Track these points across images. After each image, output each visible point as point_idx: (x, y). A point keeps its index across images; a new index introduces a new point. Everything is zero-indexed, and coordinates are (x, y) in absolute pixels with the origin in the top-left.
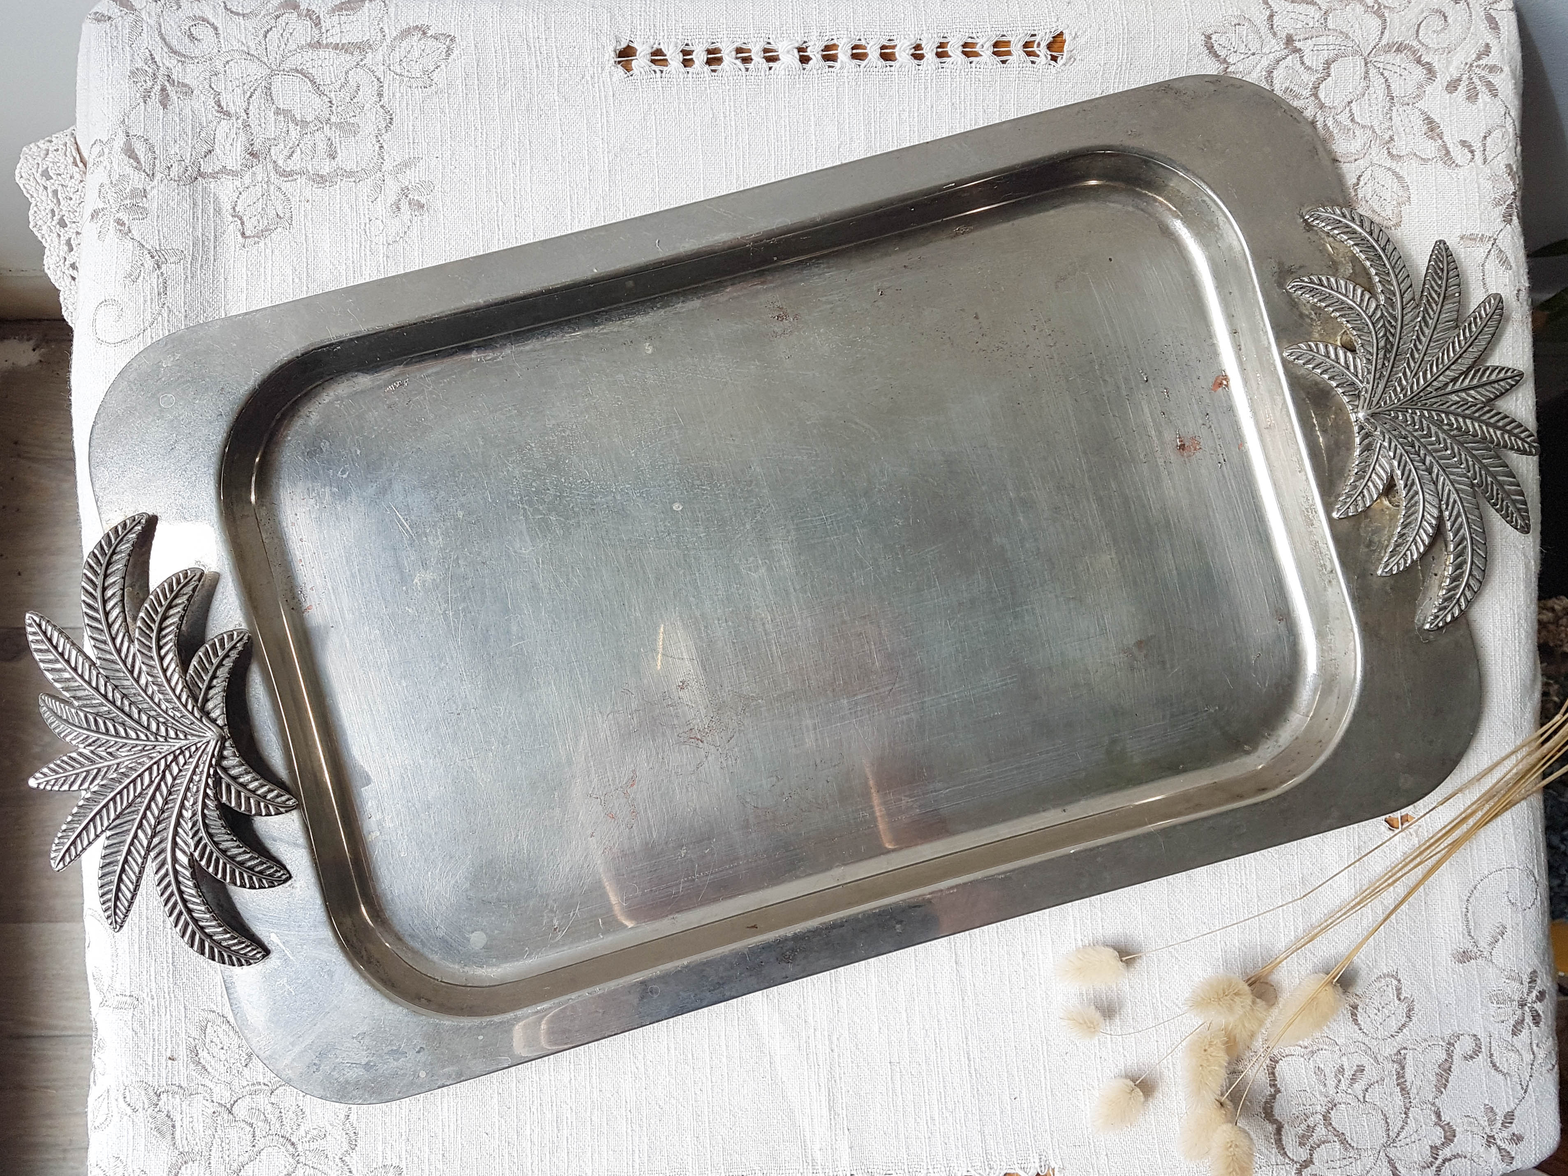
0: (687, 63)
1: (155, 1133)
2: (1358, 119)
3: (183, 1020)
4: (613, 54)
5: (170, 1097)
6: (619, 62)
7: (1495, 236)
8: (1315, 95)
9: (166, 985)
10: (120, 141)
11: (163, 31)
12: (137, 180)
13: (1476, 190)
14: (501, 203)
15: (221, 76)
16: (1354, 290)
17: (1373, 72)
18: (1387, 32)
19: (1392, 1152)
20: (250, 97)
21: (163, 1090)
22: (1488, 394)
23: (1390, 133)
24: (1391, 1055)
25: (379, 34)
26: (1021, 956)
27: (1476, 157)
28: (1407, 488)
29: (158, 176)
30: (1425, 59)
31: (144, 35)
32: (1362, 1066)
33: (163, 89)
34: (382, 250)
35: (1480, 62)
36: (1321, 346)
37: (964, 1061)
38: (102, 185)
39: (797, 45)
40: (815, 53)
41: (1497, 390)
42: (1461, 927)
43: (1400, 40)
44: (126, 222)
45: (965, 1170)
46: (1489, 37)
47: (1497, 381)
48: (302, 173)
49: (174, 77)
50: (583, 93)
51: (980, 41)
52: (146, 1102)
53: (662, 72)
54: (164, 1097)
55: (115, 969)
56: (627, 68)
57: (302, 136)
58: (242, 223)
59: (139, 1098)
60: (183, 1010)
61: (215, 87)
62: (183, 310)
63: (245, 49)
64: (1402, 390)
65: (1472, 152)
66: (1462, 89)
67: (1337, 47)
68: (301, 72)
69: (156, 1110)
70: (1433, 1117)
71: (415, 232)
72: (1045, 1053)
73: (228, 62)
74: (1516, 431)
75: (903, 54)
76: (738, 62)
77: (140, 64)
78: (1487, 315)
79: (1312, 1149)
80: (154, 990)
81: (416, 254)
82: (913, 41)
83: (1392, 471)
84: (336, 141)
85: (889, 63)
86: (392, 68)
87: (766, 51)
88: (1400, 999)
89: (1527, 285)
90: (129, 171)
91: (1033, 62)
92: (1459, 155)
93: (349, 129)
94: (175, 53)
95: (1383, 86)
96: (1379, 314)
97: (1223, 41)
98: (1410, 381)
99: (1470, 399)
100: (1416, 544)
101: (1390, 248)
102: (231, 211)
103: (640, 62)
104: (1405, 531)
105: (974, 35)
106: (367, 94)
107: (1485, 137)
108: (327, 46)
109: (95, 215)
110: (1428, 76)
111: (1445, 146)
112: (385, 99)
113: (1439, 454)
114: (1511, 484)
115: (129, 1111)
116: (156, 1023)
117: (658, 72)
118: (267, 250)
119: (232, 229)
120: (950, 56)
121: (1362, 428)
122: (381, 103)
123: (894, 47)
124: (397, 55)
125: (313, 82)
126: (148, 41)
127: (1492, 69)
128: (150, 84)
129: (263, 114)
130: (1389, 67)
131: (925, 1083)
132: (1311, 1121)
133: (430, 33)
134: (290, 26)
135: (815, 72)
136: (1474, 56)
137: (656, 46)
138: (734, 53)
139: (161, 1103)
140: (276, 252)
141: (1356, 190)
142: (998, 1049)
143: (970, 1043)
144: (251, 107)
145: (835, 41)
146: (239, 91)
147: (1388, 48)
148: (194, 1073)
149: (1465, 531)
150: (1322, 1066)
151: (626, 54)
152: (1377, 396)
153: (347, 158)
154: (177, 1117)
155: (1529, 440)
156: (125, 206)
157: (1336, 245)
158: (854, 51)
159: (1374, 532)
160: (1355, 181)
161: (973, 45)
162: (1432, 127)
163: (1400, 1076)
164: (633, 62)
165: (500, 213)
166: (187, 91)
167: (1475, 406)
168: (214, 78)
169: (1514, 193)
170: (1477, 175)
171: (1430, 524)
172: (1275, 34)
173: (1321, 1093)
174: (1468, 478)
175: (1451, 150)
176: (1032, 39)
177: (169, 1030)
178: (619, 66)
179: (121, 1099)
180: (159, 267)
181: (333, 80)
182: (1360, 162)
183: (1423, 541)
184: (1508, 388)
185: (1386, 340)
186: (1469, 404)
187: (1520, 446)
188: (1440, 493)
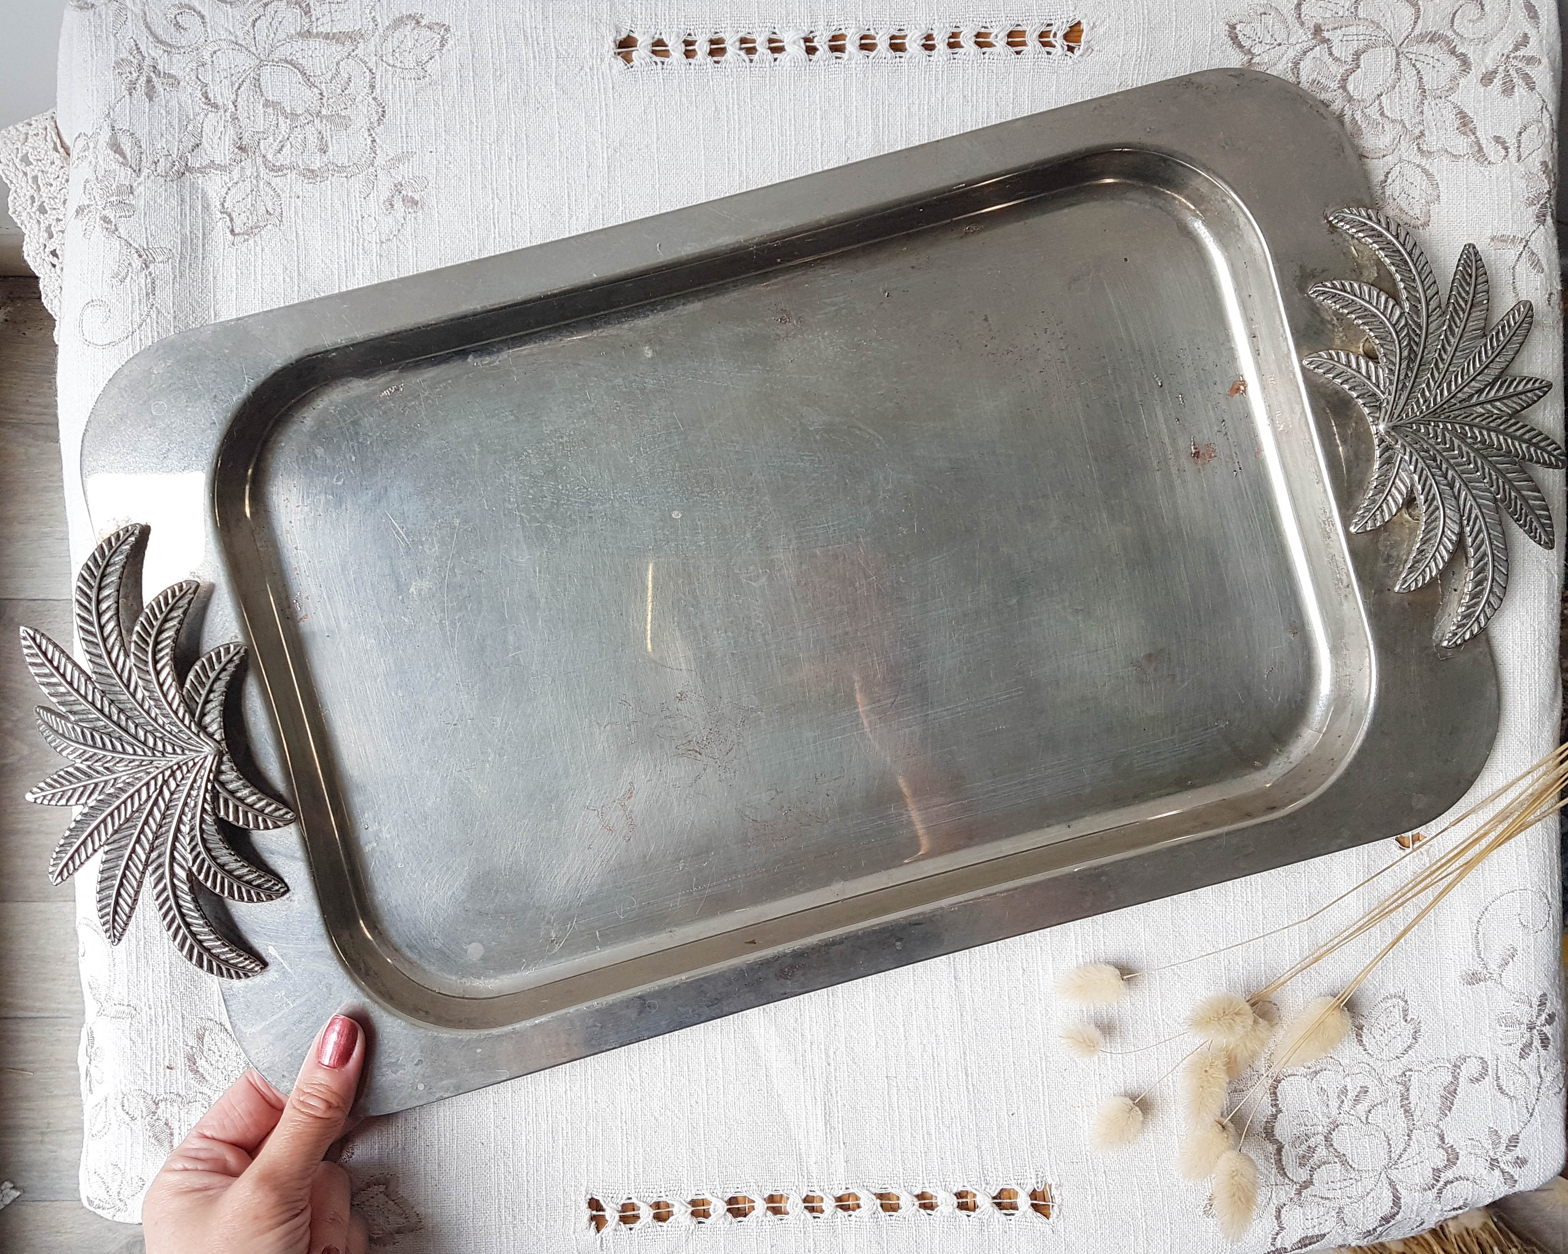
0: (689, 54)
1: (153, 1141)
2: (1387, 113)
3: (181, 1029)
4: (612, 45)
5: (168, 1106)
6: (619, 54)
7: (1527, 238)
8: (1344, 88)
9: (164, 995)
10: (105, 136)
11: (148, 19)
12: (124, 176)
13: (1509, 189)
14: (496, 200)
15: (208, 67)
16: (1378, 296)
17: (1404, 63)
18: (1420, 22)
19: (1394, 1174)
20: (239, 88)
21: (161, 1098)
22: (1514, 405)
23: (1422, 128)
24: (1395, 1077)
25: (371, 23)
26: (1021, 972)
27: (1510, 154)
28: (1427, 503)
29: (145, 172)
30: (1460, 49)
31: (129, 23)
32: (1366, 1087)
33: (149, 81)
34: (375, 248)
35: (1518, 53)
36: (1342, 354)
37: (962, 1075)
38: (87, 181)
39: (803, 35)
40: (821, 42)
41: (1524, 401)
42: (1471, 948)
43: (1434, 29)
44: (113, 219)
45: (961, 1184)
46: (1527, 27)
47: (1524, 393)
48: (292, 168)
49: (160, 67)
50: (582, 85)
51: (995, 31)
52: (144, 1109)
53: (663, 63)
54: (162, 1105)
55: (112, 979)
56: (627, 59)
57: (292, 129)
58: (231, 220)
59: (138, 1106)
60: (180, 1019)
61: (202, 78)
62: (172, 311)
63: (233, 39)
64: (1425, 402)
65: (1506, 149)
66: (1498, 81)
67: (1368, 37)
68: (290, 62)
69: (155, 1118)
70: (1437, 1139)
71: (408, 230)
72: (1044, 1069)
73: (215, 52)
74: (1542, 444)
75: (913, 45)
76: (742, 53)
77: (124, 55)
78: (1515, 323)
79: (1312, 1170)
80: (151, 1000)
81: (410, 253)
82: (924, 32)
83: (1413, 485)
84: (327, 135)
85: (898, 54)
86: (384, 59)
87: (771, 41)
88: (1406, 1021)
89: (1559, 288)
90: (115, 166)
91: (1049, 53)
92: (1493, 151)
93: (341, 122)
94: (161, 42)
95: (1415, 78)
96: (1403, 322)
97: (1248, 31)
98: (1433, 392)
99: (1496, 411)
100: (1435, 561)
101: (1416, 252)
102: (220, 207)
103: (641, 53)
104: (1424, 547)
105: (988, 25)
106: (360, 86)
107: (1520, 133)
108: (318, 35)
109: (80, 211)
110: (1462, 68)
111: (1478, 142)
112: (378, 90)
113: (1461, 468)
114: (1536, 499)
115: (127, 1118)
116: (153, 1032)
117: (660, 64)
118: (257, 248)
119: (221, 227)
120: (962, 47)
121: (1382, 441)
122: (374, 95)
123: (904, 37)
124: (389, 46)
125: (304, 74)
126: (133, 30)
127: (1530, 60)
128: (135, 75)
129: (251, 107)
130: (1421, 58)
131: (922, 1098)
132: (1312, 1142)
133: (423, 22)
134: (279, 14)
135: (822, 63)
136: (1511, 47)
137: (657, 36)
138: (738, 44)
139: (159, 1111)
140: (266, 249)
141: (1383, 188)
142: (996, 1064)
143: (968, 1058)
144: (239, 99)
145: (843, 31)
146: (227, 82)
147: (1421, 39)
148: (192, 1082)
149: (1486, 547)
150: (1325, 1087)
151: (626, 45)
152: (1399, 408)
153: (338, 152)
154: (175, 1125)
155: (1555, 453)
156: (112, 203)
157: (1361, 248)
158: (863, 42)
159: (1392, 547)
160: (1382, 178)
161: (987, 35)
162: (1465, 122)
163: (1405, 1097)
164: (634, 53)
165: (496, 210)
166: (174, 82)
167: (1500, 418)
168: (201, 69)
169: (1549, 192)
170: (1511, 173)
171: (1450, 540)
172: (1302, 24)
173: (1323, 1114)
174: (1491, 492)
175: (1484, 146)
176: (1049, 29)
177: (166, 1039)
178: (619, 57)
179: (119, 1107)
180: (147, 267)
181: (324, 72)
182: (1389, 158)
183: (1442, 557)
184: (1535, 398)
185: (1410, 349)
186: (1495, 416)
187: (1547, 459)
188: (1462, 508)
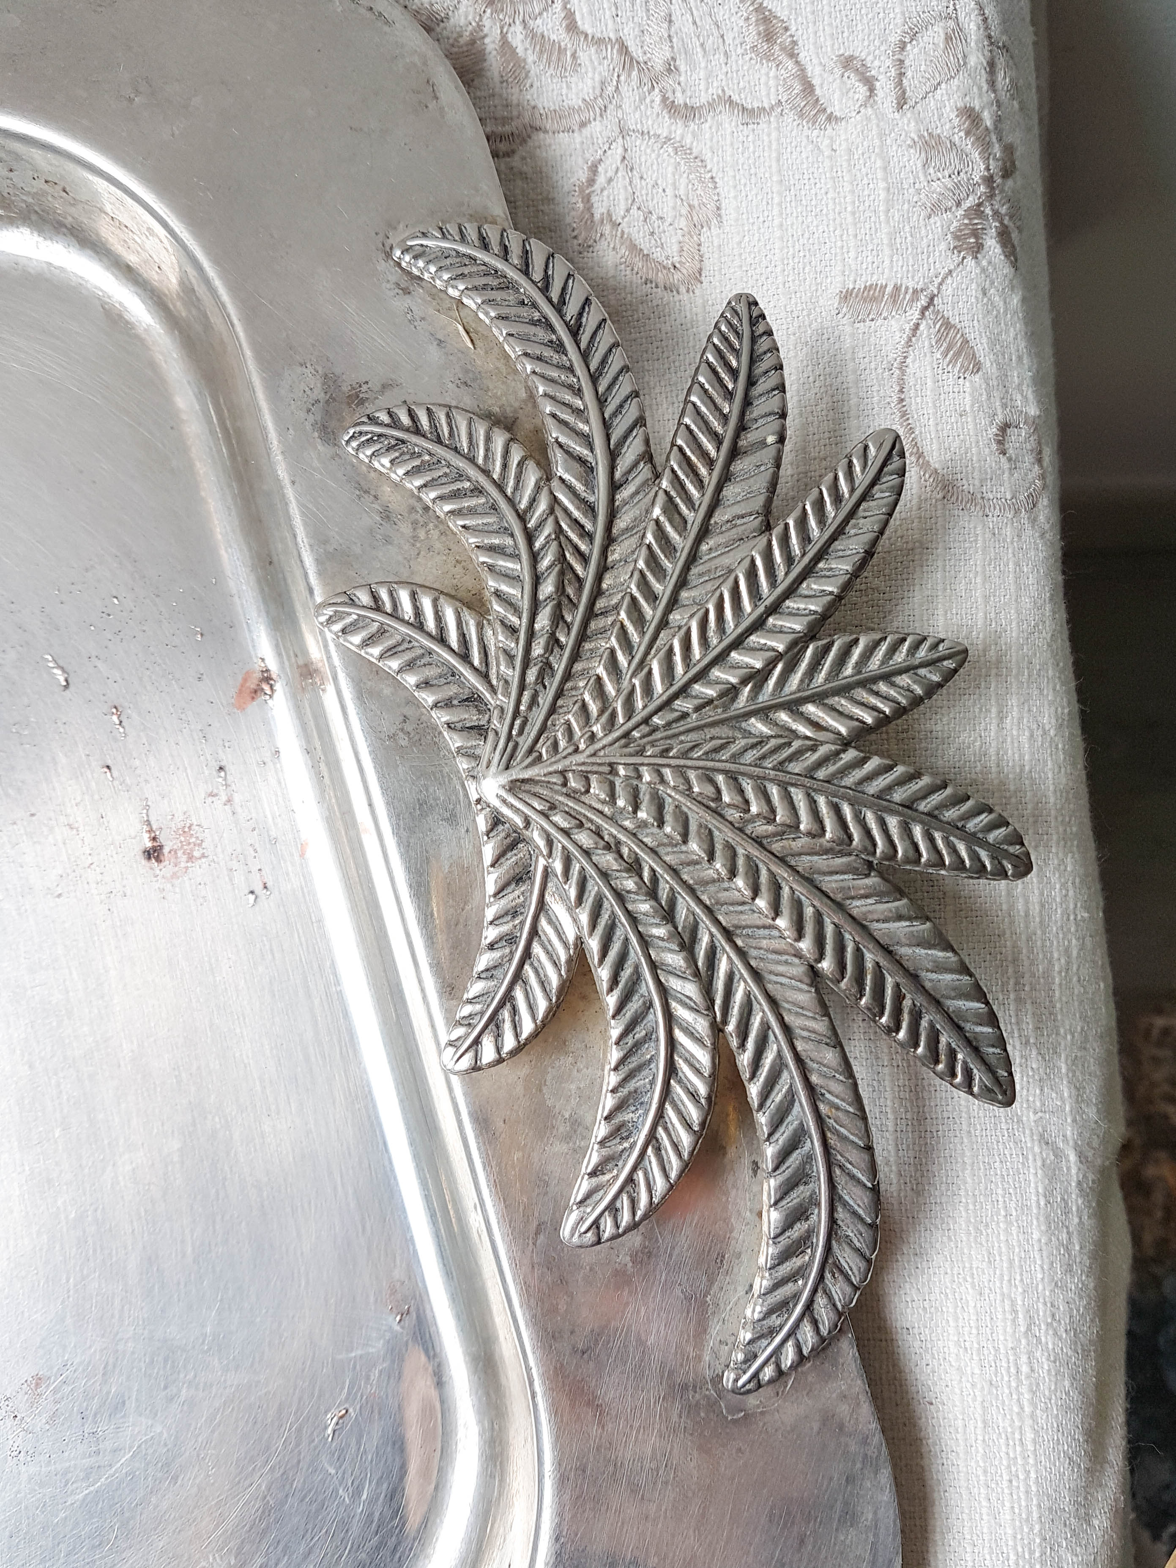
2: (585, 24)
7: (932, 288)
13: (880, 174)
16: (488, 439)
22: (858, 712)
23: (668, 53)
27: (880, 93)
28: (616, 993)
36: (404, 596)
41: (886, 698)
47: (887, 677)
64: (602, 712)
65: (870, 83)
74: (950, 814)
78: (852, 491)
89: (1033, 410)
92: (837, 92)
98: (625, 684)
99: (803, 729)
100: (658, 1150)
104: (627, 1116)
107: (903, 46)
111: (801, 74)
114: (939, 968)
121: (496, 821)
141: (587, 199)
149: (802, 1111)
152: (532, 731)
155: (991, 837)
160: (582, 175)
162: (770, 32)
169: (987, 181)
170: (882, 135)
171: (693, 1095)
175: (816, 82)
182: (596, 127)
183: (676, 1146)
184: (919, 691)
185: (562, 573)
186: (796, 744)
187: (964, 854)
188: (718, 1002)
